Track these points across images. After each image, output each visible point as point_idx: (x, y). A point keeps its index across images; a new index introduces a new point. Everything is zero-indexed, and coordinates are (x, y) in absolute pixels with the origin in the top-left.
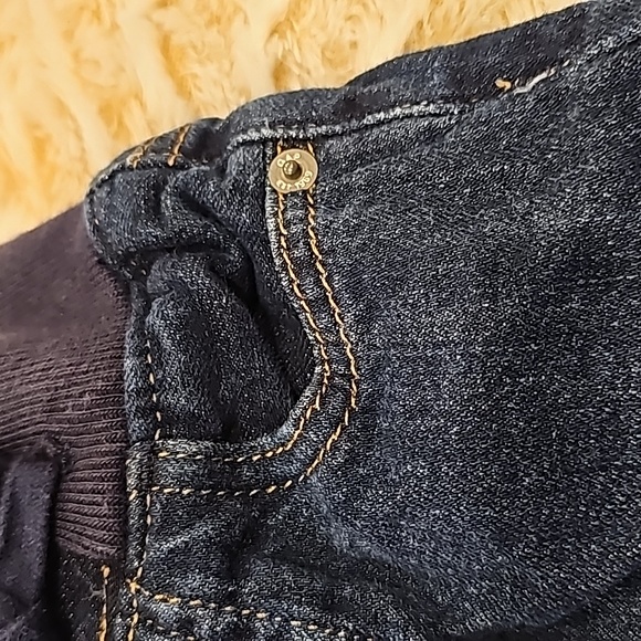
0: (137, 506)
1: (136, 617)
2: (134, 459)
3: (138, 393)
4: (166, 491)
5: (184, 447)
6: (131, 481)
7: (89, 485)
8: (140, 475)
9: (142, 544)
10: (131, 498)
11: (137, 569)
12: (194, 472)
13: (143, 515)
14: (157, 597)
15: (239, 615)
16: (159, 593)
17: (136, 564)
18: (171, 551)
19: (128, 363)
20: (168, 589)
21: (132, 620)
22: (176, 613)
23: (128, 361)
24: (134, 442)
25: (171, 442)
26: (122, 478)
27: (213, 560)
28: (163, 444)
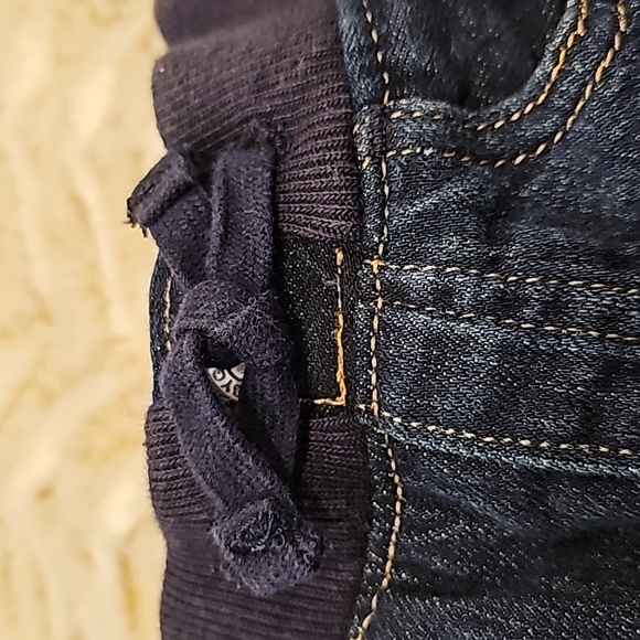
0: (372, 173)
1: (380, 301)
2: (364, 122)
3: (360, 51)
4: (404, 153)
5: (420, 106)
6: (362, 148)
7: (314, 157)
8: (372, 140)
9: (382, 216)
10: (365, 165)
11: (378, 245)
12: (434, 131)
13: (380, 185)
14: (407, 267)
15: (505, 281)
16: (408, 264)
17: (376, 239)
18: (419, 215)
19: (345, 23)
20: (418, 258)
21: (376, 304)
22: (431, 283)
23: (345, 21)
24: (362, 106)
25: (404, 101)
26: (351, 146)
27: (468, 223)
28: (394, 105)
